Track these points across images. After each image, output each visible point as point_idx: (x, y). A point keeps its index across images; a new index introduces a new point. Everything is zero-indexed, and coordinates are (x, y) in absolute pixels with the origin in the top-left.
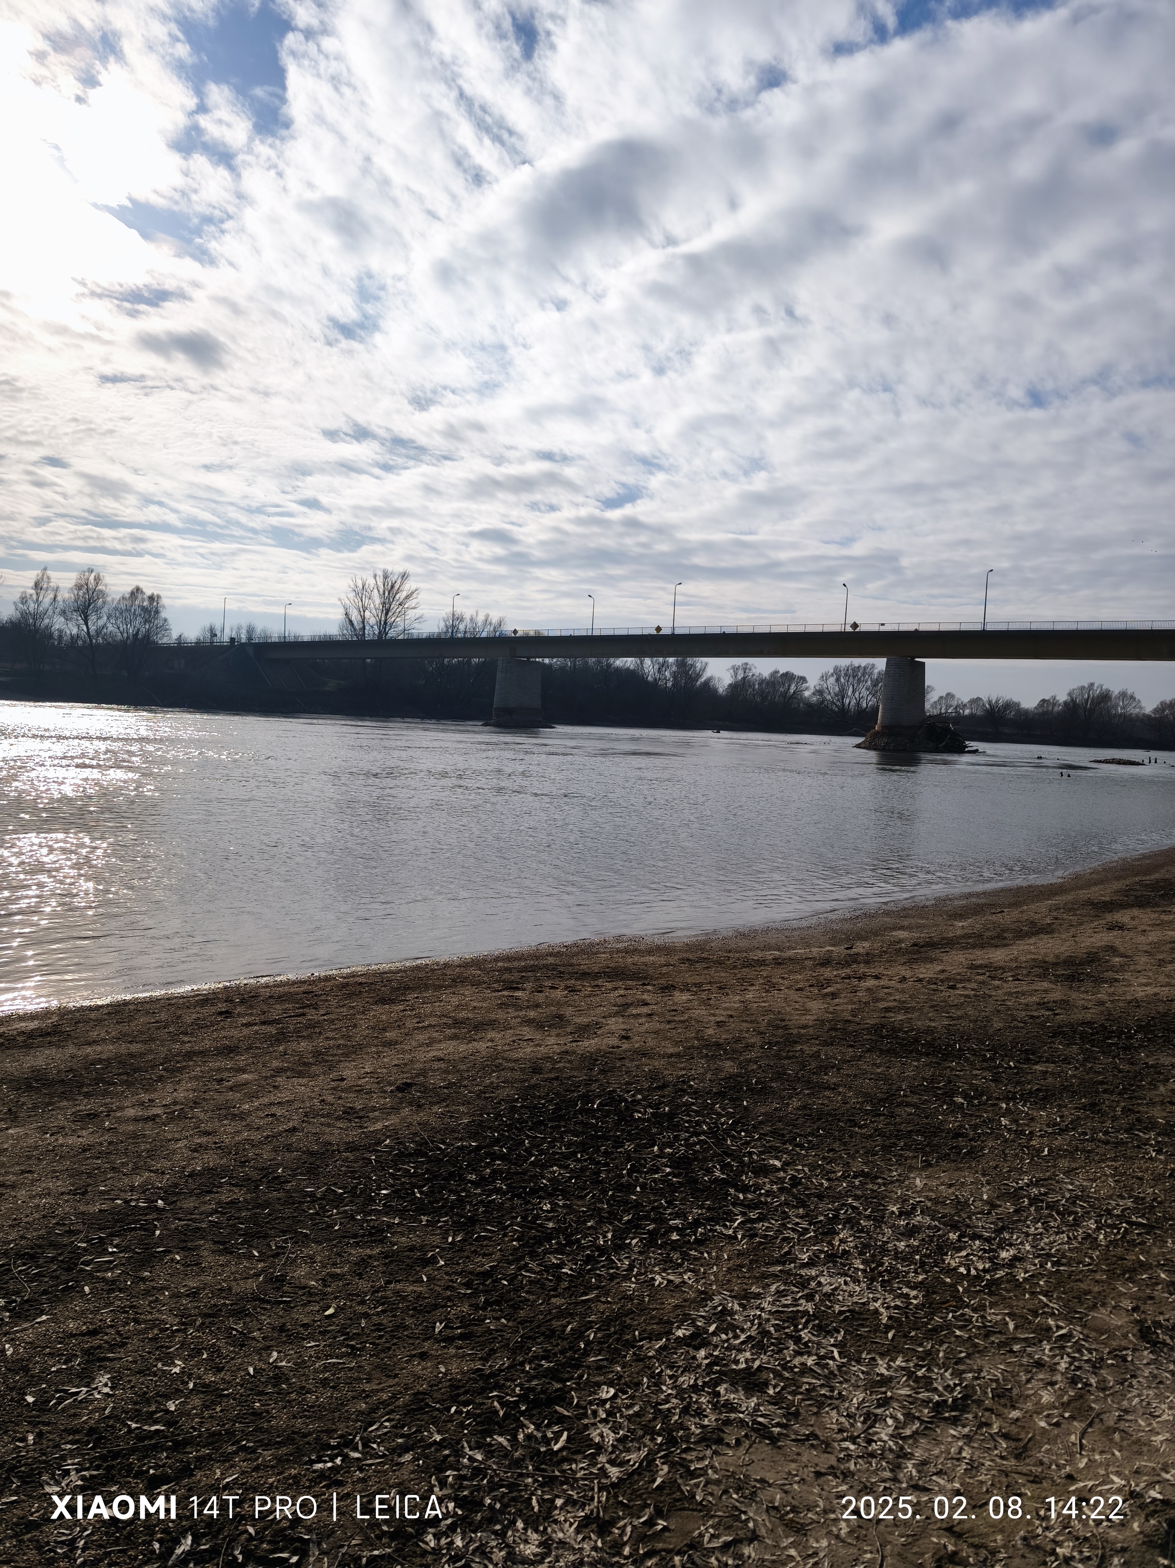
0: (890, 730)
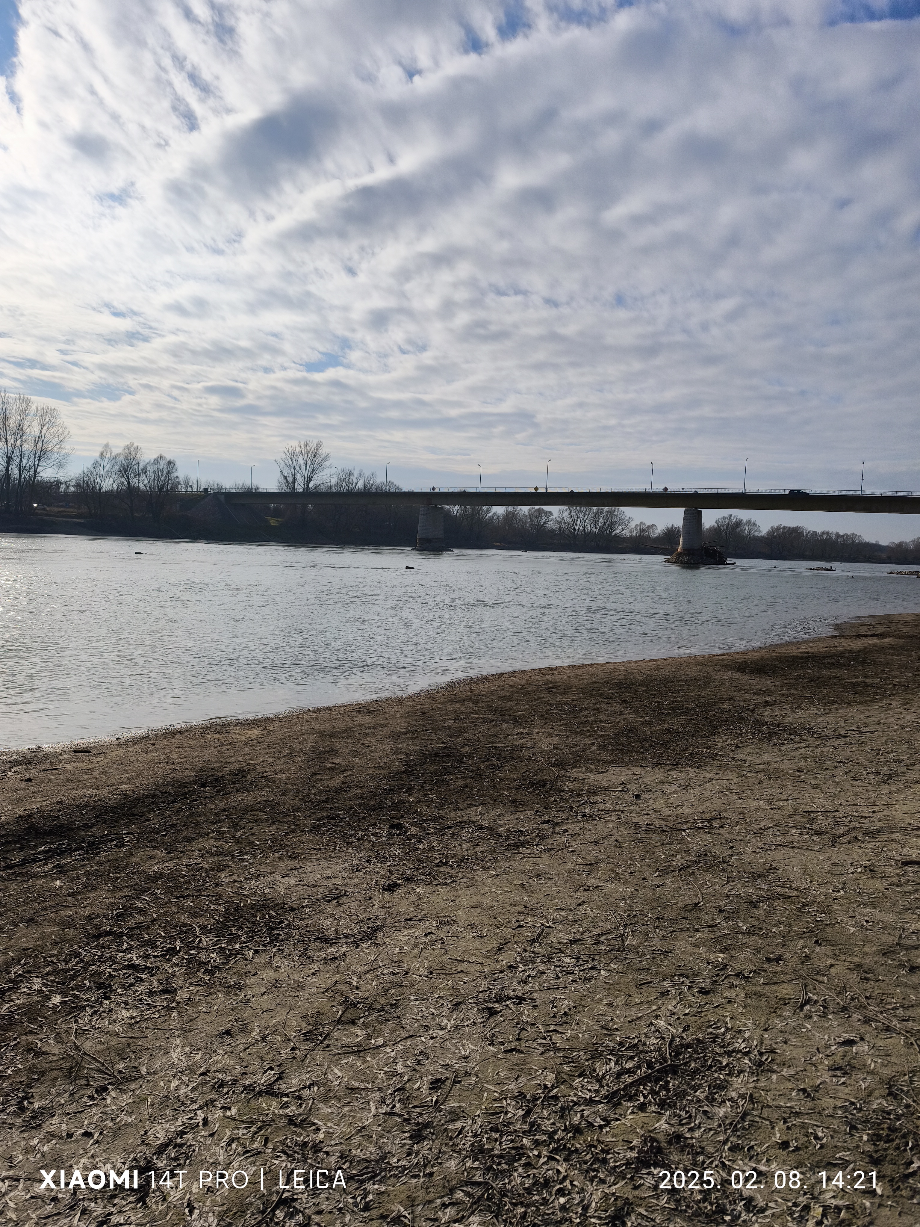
0: (687, 551)
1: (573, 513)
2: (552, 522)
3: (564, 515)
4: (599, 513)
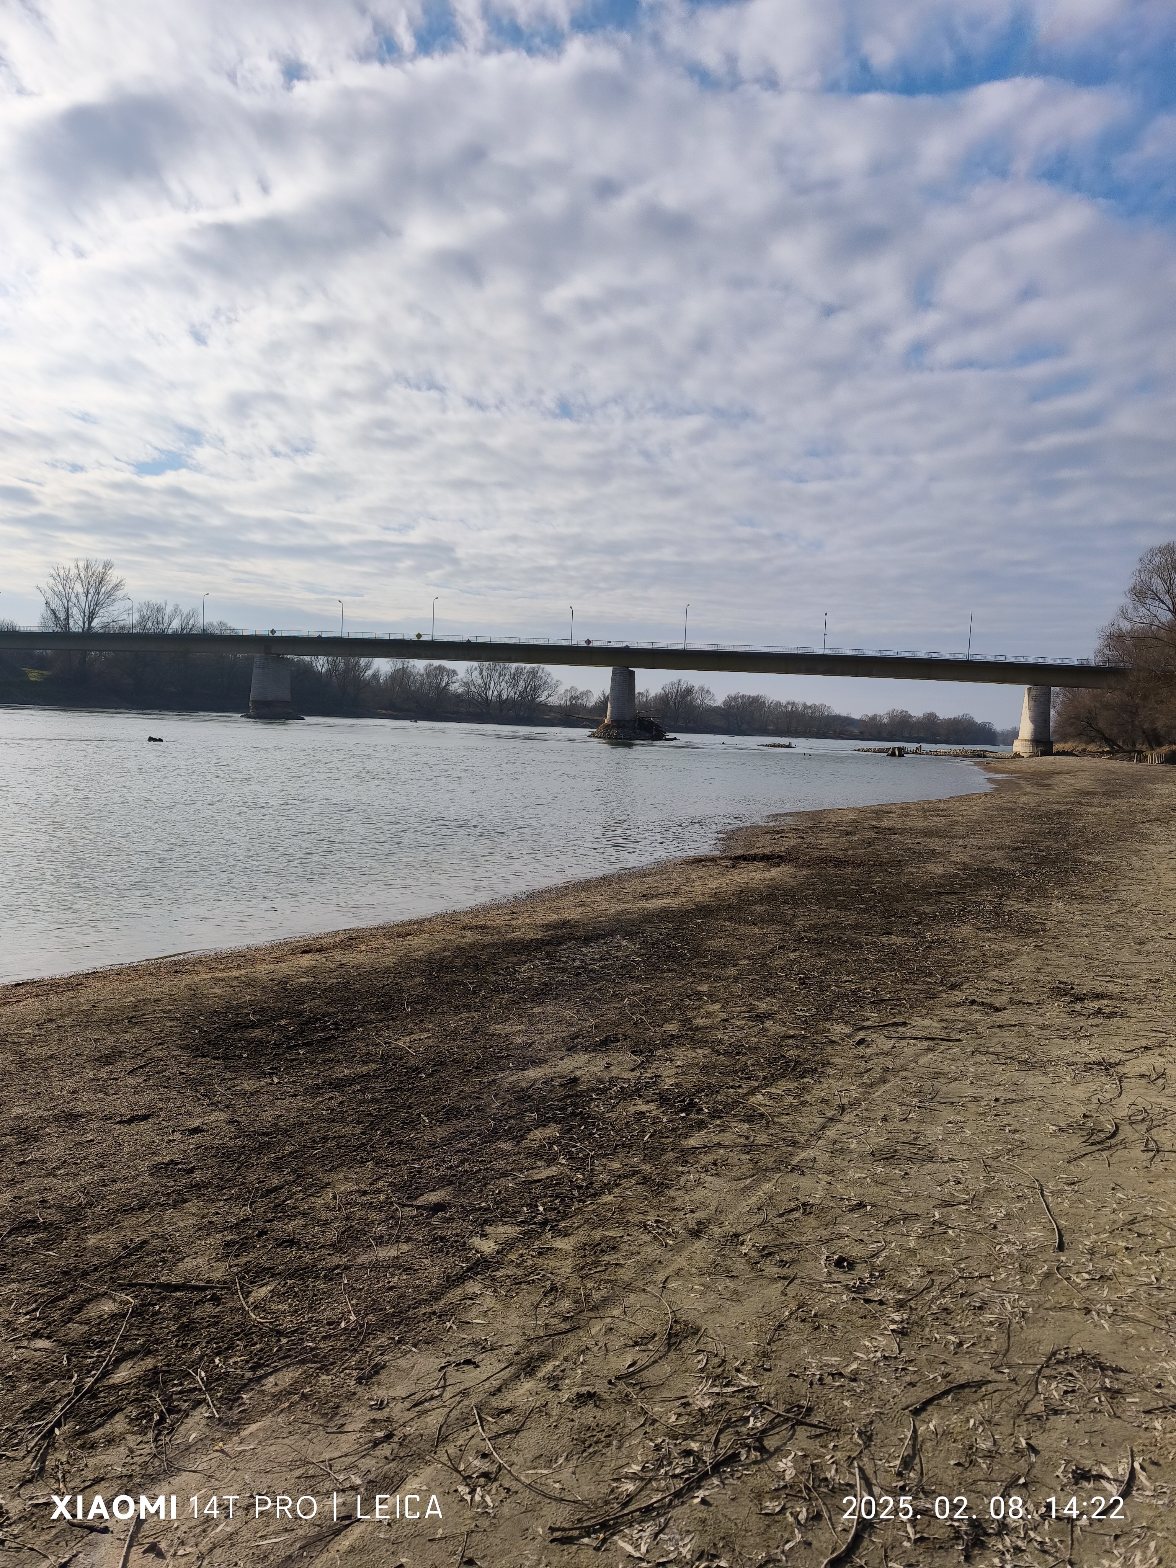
1: (485, 673)
2: (456, 684)
3: (473, 675)
4: (516, 675)
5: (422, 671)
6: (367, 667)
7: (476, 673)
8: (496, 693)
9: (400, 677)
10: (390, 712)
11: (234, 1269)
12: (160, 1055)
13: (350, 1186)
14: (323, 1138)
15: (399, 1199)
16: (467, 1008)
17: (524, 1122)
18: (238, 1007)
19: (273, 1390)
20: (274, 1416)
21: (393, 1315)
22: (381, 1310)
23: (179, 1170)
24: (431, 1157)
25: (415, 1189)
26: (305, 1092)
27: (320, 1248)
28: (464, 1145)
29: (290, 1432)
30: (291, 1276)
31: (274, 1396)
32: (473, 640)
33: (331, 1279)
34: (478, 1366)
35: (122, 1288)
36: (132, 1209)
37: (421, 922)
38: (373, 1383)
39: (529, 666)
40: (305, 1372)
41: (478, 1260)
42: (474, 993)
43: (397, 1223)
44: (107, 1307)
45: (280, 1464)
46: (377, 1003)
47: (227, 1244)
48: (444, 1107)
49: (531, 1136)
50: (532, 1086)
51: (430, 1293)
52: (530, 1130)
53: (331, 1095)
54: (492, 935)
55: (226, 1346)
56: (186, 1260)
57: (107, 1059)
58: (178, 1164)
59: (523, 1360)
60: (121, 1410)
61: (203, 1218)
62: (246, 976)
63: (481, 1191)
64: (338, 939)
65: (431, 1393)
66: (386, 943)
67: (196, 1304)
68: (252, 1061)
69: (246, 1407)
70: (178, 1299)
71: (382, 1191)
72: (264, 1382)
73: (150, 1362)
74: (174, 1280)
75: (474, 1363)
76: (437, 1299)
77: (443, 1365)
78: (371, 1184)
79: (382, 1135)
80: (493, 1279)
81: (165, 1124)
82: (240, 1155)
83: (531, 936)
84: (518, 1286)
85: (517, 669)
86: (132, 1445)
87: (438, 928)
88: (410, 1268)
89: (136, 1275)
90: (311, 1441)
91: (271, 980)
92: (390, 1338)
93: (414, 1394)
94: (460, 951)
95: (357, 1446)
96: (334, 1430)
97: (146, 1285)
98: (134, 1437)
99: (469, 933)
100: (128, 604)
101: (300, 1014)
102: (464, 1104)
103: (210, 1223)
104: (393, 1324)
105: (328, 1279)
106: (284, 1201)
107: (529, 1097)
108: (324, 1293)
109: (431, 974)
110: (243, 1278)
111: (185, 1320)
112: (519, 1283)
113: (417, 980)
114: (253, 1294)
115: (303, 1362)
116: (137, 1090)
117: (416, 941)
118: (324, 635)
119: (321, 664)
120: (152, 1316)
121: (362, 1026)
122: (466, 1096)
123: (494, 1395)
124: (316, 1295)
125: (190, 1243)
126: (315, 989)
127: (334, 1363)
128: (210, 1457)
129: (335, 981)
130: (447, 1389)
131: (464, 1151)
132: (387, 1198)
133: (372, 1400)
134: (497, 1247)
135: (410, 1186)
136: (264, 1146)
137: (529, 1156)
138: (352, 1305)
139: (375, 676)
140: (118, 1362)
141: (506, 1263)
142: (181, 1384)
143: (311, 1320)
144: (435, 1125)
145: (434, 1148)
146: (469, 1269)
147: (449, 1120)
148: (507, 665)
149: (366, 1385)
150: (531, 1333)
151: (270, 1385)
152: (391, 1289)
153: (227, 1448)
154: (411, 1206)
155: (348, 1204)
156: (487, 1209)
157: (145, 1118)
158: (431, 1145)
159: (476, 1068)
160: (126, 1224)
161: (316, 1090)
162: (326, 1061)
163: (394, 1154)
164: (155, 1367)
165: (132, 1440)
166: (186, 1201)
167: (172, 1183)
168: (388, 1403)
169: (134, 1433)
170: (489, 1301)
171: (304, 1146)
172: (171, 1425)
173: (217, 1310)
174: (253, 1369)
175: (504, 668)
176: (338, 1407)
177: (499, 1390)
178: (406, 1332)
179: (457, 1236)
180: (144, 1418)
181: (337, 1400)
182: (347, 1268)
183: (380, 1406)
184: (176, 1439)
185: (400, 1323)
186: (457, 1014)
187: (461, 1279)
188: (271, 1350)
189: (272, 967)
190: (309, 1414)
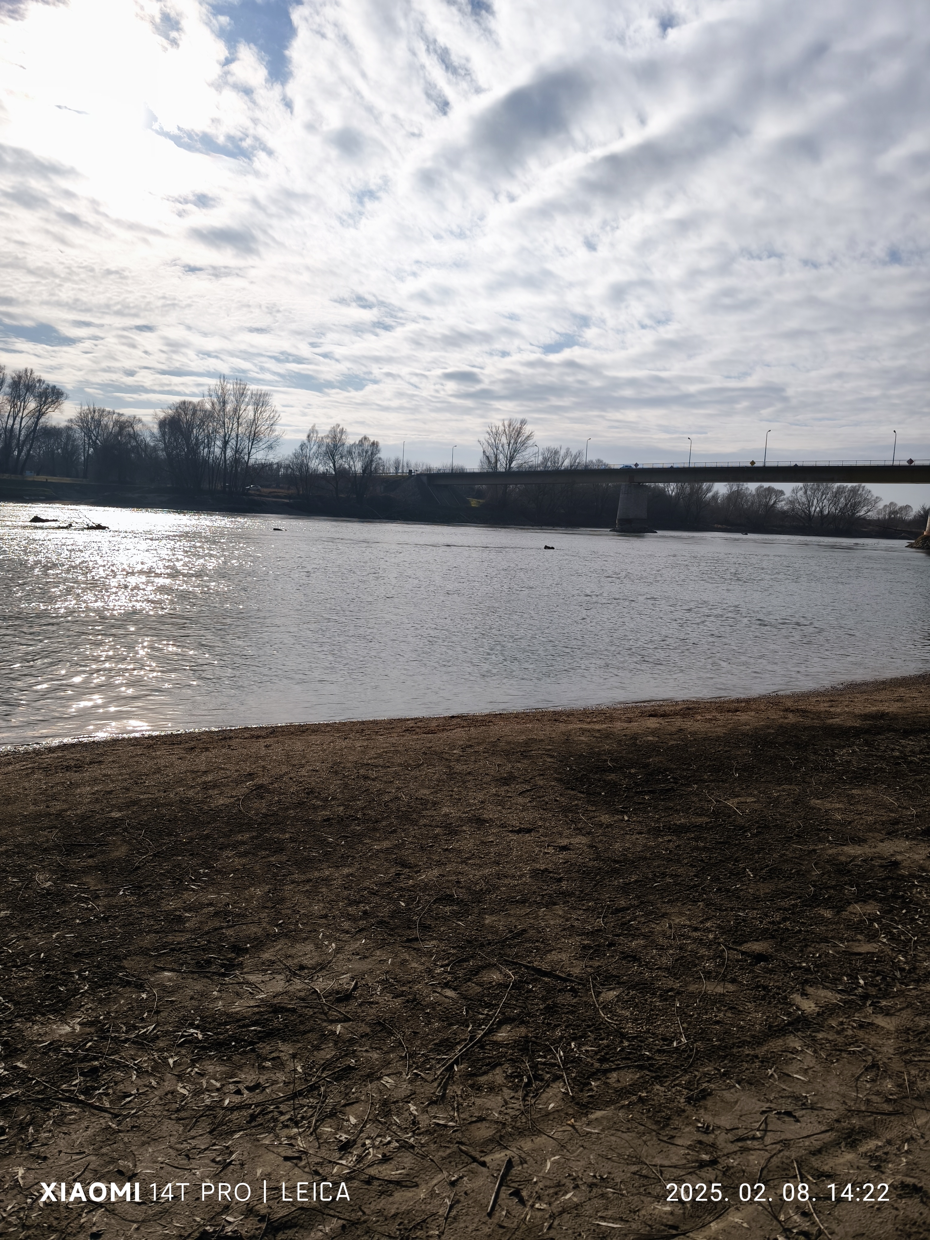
1: (809, 493)
2: (783, 503)
3: (798, 495)
4: (839, 492)
5: (754, 492)
6: (709, 490)
7: (801, 493)
8: (818, 509)
9: (734, 498)
10: (724, 526)
11: (589, 969)
12: (541, 783)
13: (684, 921)
14: (662, 874)
15: (726, 941)
16: (789, 781)
17: (844, 894)
18: (599, 754)
19: (615, 1085)
20: (615, 1109)
21: (719, 1048)
22: (708, 1040)
23: (551, 878)
24: (755, 909)
25: (741, 935)
26: (649, 832)
27: (657, 969)
28: (785, 903)
29: (628, 1129)
30: (633, 987)
31: (616, 1091)
32: (799, 464)
33: (666, 1000)
34: (798, 1121)
35: (507, 963)
36: (517, 901)
37: (748, 701)
38: (701, 1106)
39: (850, 485)
40: (642, 1077)
41: (799, 1017)
42: (795, 768)
43: (724, 962)
44: (496, 976)
45: (619, 1155)
46: (709, 766)
47: (585, 947)
48: (767, 866)
49: (850, 909)
50: (851, 861)
51: (753, 1036)
52: (850, 903)
53: (670, 838)
54: (813, 719)
55: (580, 1034)
56: (553, 953)
57: (506, 781)
58: (550, 872)
59: (843, 1129)
60: (501, 1065)
61: (567, 920)
62: (606, 730)
63: (802, 951)
64: (678, 708)
65: (753, 1133)
66: (718, 716)
67: (559, 991)
68: (608, 799)
69: (593, 1093)
70: (546, 983)
71: (712, 931)
72: (609, 1075)
73: (523, 1031)
74: (545, 967)
75: (795, 1117)
76: (760, 1044)
77: (764, 1109)
78: (702, 922)
79: (711, 880)
80: (814, 1039)
81: (543, 838)
82: (596, 876)
83: (849, 723)
84: (838, 1053)
85: (839, 488)
86: (506, 1097)
87: (762, 707)
88: (735, 1008)
89: (517, 956)
90: (645, 1142)
91: (625, 735)
92: (715, 1069)
93: (737, 1129)
94: (782, 729)
95: (684, 1161)
96: (665, 1139)
97: (524, 966)
98: (509, 1091)
99: (791, 715)
100: (535, 449)
101: (647, 765)
102: (786, 867)
103: (573, 926)
104: (720, 1057)
105: (663, 998)
106: (630, 921)
107: (849, 871)
108: (660, 1010)
109: (757, 747)
110: (596, 979)
111: (550, 1002)
112: (839, 1050)
113: (745, 750)
114: (602, 995)
115: (641, 1068)
116: (525, 809)
117: (744, 717)
118: (675, 466)
119: (672, 489)
120: (527, 992)
121: (696, 784)
122: (787, 860)
123: (814, 1154)
124: (652, 1010)
125: (556, 939)
126: (659, 747)
127: (667, 1077)
128: (564, 1128)
129: (675, 742)
130: (768, 1133)
131: (785, 909)
132: (715, 938)
133: (700, 1122)
134: (817, 1009)
135: (736, 931)
136: (615, 871)
137: (848, 927)
138: (683, 1028)
139: (715, 497)
140: (501, 1024)
141: (826, 1027)
142: (545, 1057)
143: (648, 1031)
144: (759, 881)
145: (758, 902)
146: (790, 1024)
147: (771, 878)
148: (829, 485)
149: (694, 1106)
150: (852, 1104)
151: (614, 1080)
152: (717, 1022)
153: (578, 1125)
154: (736, 950)
155: (682, 936)
156: (807, 970)
157: (529, 831)
158: (755, 898)
159: (797, 836)
160: (512, 912)
161: (656, 832)
162: (667, 809)
163: (722, 900)
164: (527, 1036)
165: (507, 1093)
166: (555, 904)
167: (546, 887)
168: (713, 1129)
169: (509, 1088)
170: (809, 1060)
171: (647, 878)
172: (536, 1090)
173: (574, 1001)
174: (602, 1060)
175: (827, 487)
176: (669, 1119)
177: (819, 1151)
178: (730, 1067)
179: (779, 988)
180: (516, 1077)
181: (669, 1112)
182: (679, 993)
183: (706, 1130)
184: (539, 1104)
185: (725, 1057)
186: (780, 785)
187: (782, 1031)
188: (616, 1049)
189: (626, 725)
190: (644, 1117)
